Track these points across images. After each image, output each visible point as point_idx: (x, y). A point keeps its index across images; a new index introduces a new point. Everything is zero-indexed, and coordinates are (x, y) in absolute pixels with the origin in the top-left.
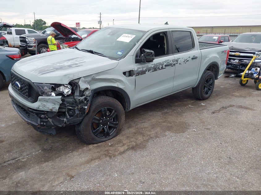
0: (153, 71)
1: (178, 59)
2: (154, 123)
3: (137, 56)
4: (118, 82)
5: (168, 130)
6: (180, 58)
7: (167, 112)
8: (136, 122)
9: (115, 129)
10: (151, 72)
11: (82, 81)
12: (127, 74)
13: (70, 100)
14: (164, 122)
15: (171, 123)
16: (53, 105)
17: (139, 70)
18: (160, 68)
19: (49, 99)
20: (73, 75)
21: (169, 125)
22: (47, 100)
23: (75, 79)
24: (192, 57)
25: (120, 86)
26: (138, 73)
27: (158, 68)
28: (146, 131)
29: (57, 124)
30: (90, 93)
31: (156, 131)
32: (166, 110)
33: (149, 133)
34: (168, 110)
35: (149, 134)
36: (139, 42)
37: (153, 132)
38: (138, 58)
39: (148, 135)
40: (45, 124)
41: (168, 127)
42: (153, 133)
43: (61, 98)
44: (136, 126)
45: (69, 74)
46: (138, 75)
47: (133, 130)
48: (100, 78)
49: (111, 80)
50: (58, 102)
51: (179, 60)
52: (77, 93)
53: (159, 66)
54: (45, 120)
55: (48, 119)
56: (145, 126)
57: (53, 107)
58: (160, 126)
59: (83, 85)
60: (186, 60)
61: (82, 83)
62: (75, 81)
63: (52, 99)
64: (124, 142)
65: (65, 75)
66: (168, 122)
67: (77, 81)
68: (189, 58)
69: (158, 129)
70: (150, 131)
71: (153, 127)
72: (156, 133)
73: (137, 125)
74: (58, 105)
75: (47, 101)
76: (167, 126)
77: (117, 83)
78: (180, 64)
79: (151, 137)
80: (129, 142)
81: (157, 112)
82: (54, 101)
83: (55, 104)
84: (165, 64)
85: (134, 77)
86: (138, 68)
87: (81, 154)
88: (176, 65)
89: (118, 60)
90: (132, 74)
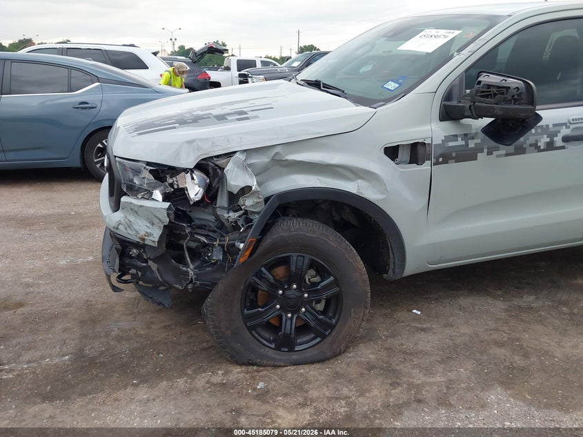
0: (507, 155)
2: (458, 341)
3: (448, 96)
4: (361, 178)
5: (502, 383)
7: (531, 308)
8: (398, 321)
9: (319, 339)
10: (498, 156)
11: (235, 163)
12: (404, 155)
13: (205, 216)
14: (500, 344)
15: (526, 356)
16: (149, 225)
17: (451, 144)
18: (542, 144)
19: (141, 206)
20: (213, 143)
21: (518, 360)
22: (136, 209)
23: (215, 157)
25: (369, 193)
26: (441, 155)
27: (531, 145)
28: (415, 366)
29: (170, 279)
30: (257, 203)
31: (452, 375)
32: (531, 298)
33: (419, 378)
34: (537, 299)
35: (419, 382)
36: (466, 52)
37: (439, 379)
38: (454, 103)
39: (411, 386)
40: (140, 274)
41: (511, 368)
42: (435, 384)
43: (169, 209)
44: (390, 340)
45: (201, 140)
46: (445, 162)
47: (369, 351)
48: (299, 159)
49: (338, 169)
50: (160, 220)
52: (222, 201)
53: (536, 138)
54: (139, 264)
55: (147, 262)
56: (421, 346)
57: (149, 231)
58: (478, 355)
59: (236, 178)
61: (236, 169)
62: (218, 163)
63: (148, 209)
64: (314, 394)
65: (190, 142)
66: (521, 347)
67: (220, 162)
69: (464, 371)
70: (428, 371)
71: (450, 355)
72: (449, 384)
73: (393, 336)
74: (160, 227)
75: (136, 211)
76: (507, 363)
77: (360, 181)
79: (420, 397)
80: (329, 399)
81: (490, 300)
82: (150, 216)
83: (153, 224)
84: (565, 132)
85: (426, 166)
86: (448, 139)
87: (154, 400)
89: (374, 106)
90: (420, 156)
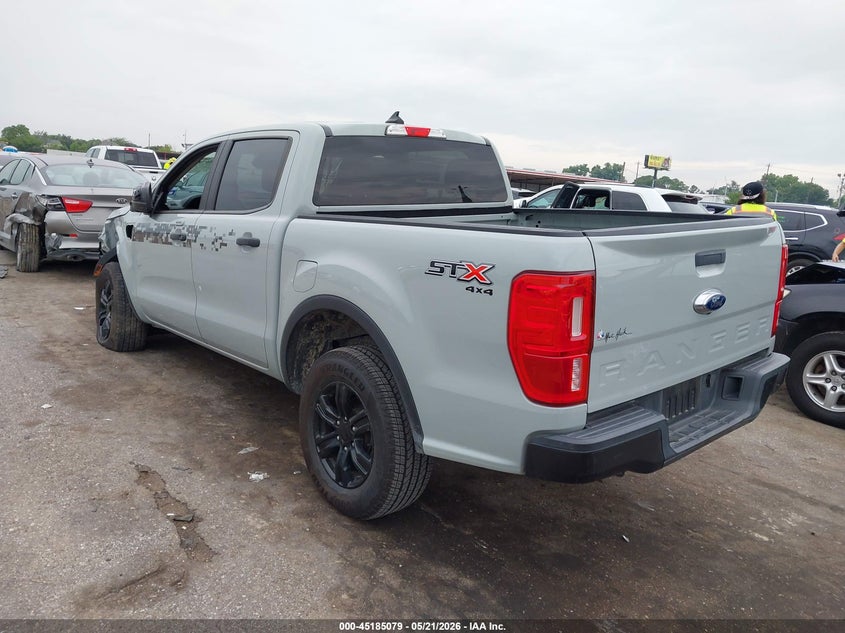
0: (152, 242)
1: (201, 227)
6: (205, 228)
17: (138, 229)
18: (163, 238)
24: (240, 235)
26: (134, 235)
27: (160, 238)
51: (203, 233)
60: (221, 238)
68: (231, 234)
78: (202, 245)
84: (173, 231)
86: (138, 225)
88: (193, 244)
